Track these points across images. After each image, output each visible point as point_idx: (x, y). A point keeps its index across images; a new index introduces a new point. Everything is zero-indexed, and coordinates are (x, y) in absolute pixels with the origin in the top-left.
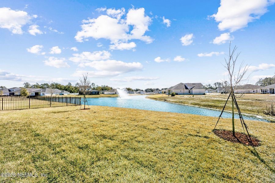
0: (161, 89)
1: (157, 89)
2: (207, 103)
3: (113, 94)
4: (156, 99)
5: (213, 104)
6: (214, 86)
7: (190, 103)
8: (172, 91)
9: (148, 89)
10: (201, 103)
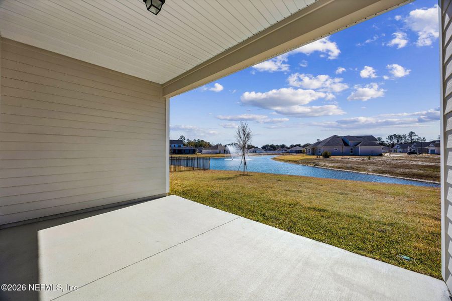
0: (289, 146)
1: (283, 146)
2: (407, 170)
3: (217, 153)
4: (295, 162)
5: (421, 172)
6: (389, 141)
7: (370, 170)
8: (320, 149)
9: (267, 145)
10: (395, 169)
